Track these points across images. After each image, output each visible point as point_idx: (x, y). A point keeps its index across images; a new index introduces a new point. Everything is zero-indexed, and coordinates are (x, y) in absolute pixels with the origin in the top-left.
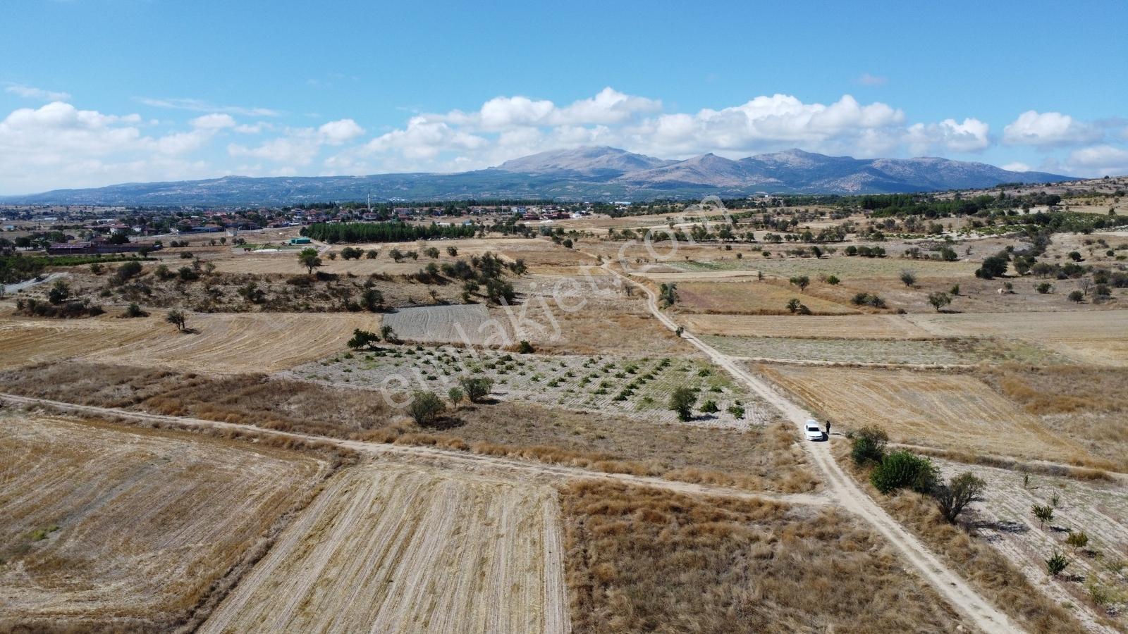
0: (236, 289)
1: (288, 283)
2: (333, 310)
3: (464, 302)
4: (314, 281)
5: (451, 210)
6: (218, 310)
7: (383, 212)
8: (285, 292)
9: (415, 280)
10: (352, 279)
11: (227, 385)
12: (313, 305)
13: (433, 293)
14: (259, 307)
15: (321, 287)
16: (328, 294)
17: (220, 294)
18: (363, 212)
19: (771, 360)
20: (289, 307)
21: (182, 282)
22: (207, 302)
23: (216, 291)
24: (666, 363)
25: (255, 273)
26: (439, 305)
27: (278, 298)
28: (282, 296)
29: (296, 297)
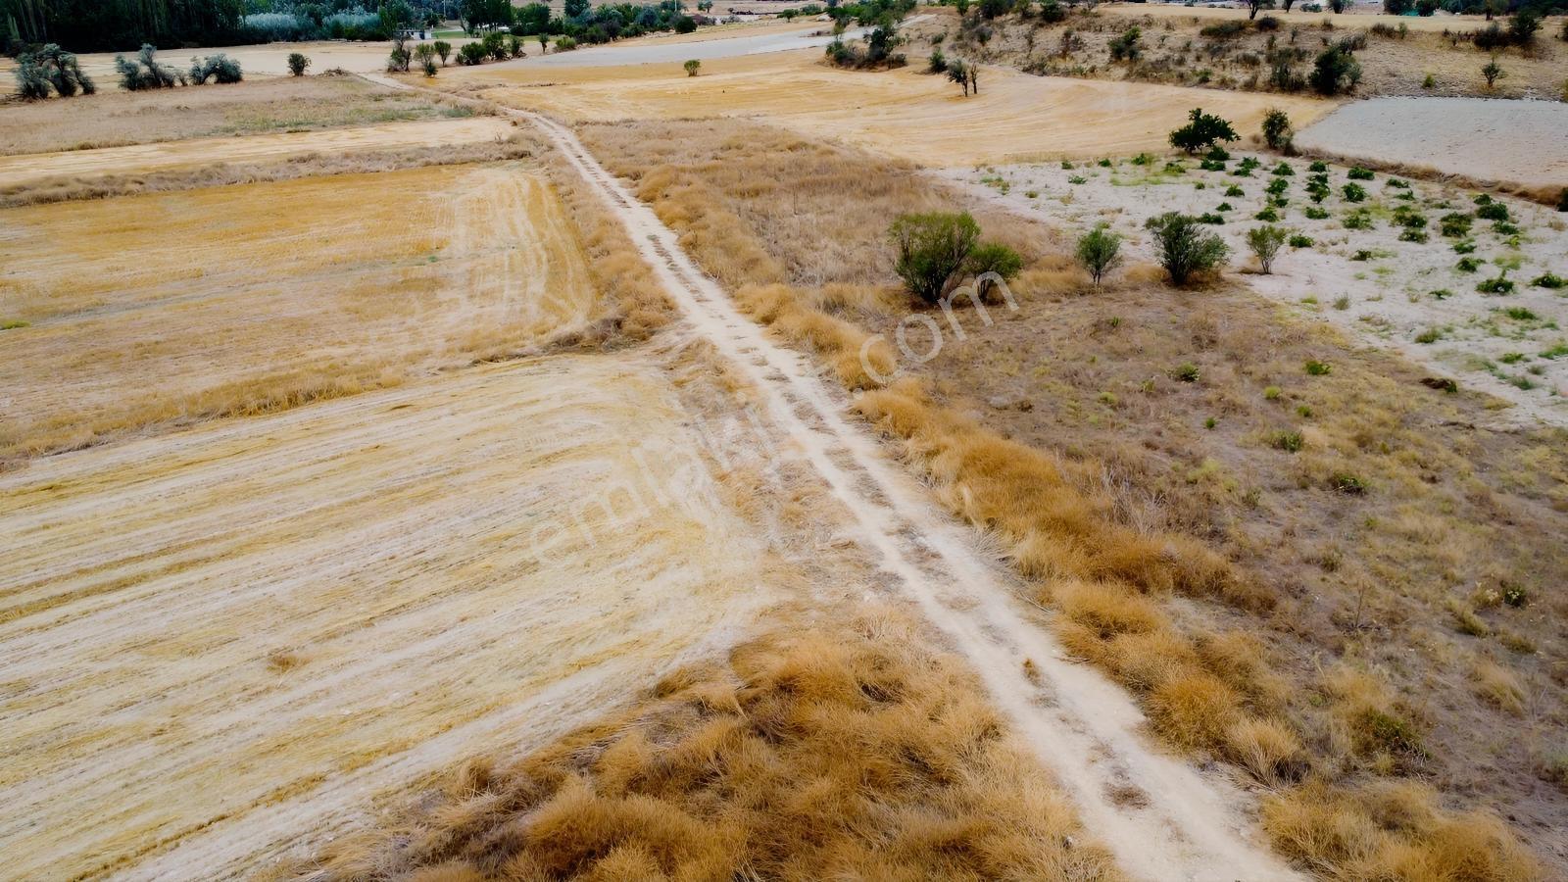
0: (1108, 40)
1: (1203, 33)
2: (1250, 87)
4: (1249, 33)
8: (1186, 50)
9: (1471, 44)
10: (1325, 34)
13: (1492, 72)
14: (1123, 71)
15: (1255, 45)
16: (1261, 58)
17: (1082, 47)
20: (1172, 76)
21: (1041, 25)
22: (1049, 58)
23: (1076, 41)
26: (1494, 97)
27: (1168, 57)
28: (1177, 56)
29: (1198, 59)
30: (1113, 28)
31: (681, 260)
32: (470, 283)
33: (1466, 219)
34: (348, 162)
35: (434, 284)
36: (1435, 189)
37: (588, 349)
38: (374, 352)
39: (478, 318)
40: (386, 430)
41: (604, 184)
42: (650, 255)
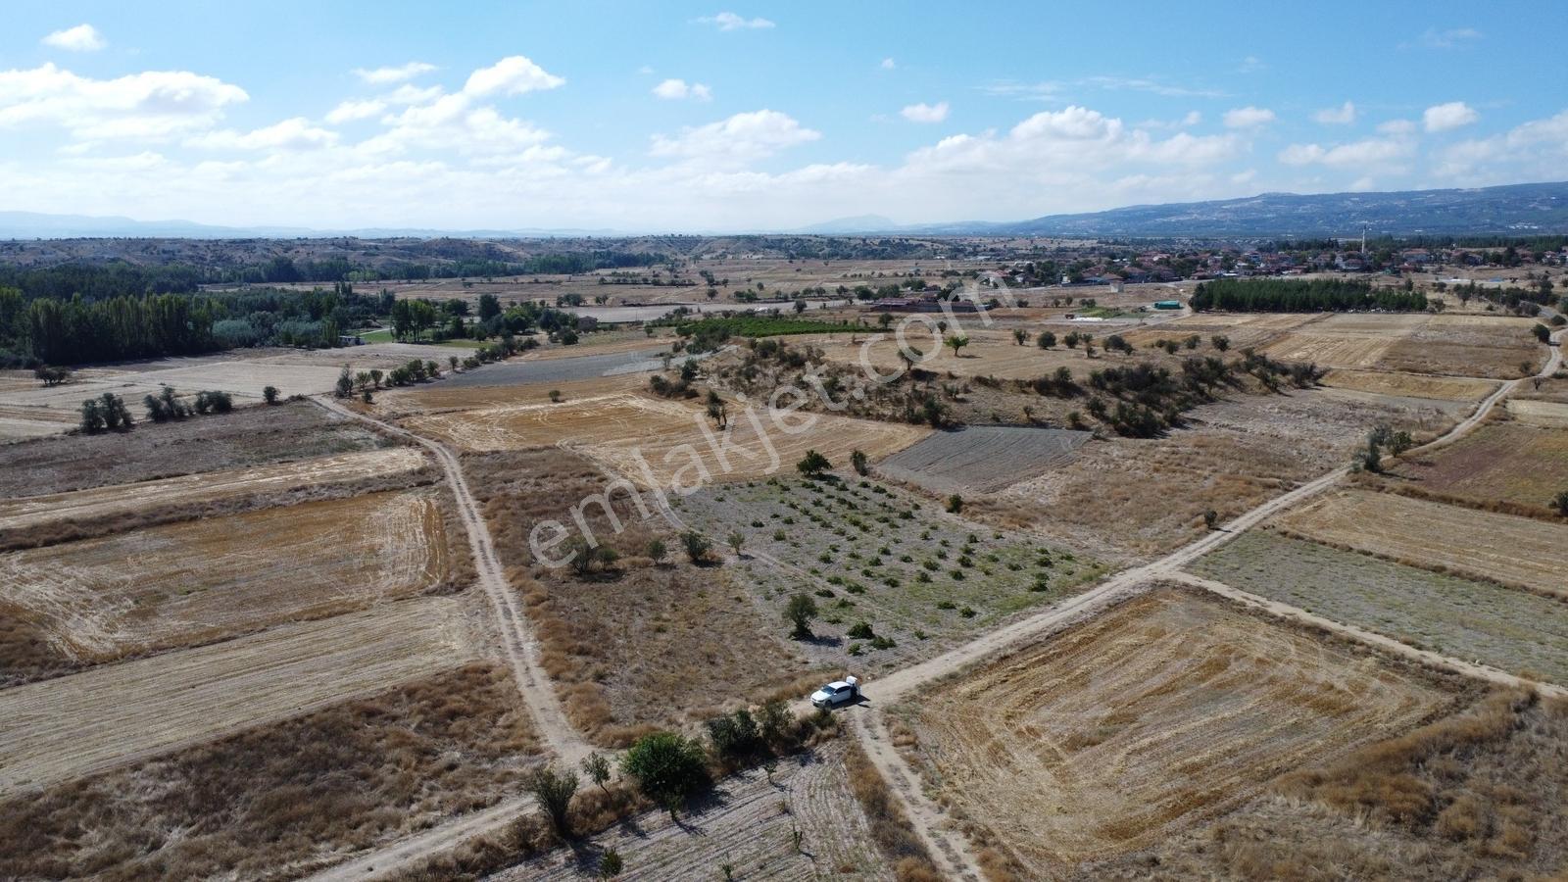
3: (1069, 426)
4: (904, 381)
10: (948, 381)
12: (877, 410)
13: (1028, 410)
16: (905, 398)
18: (1347, 258)
24: (1044, 562)
29: (870, 399)
30: (829, 374)
31: (490, 554)
32: (393, 567)
34: (322, 491)
35: (379, 567)
37: (438, 595)
38: (356, 597)
39: (396, 583)
40: (367, 622)
41: (467, 506)
42: (477, 552)
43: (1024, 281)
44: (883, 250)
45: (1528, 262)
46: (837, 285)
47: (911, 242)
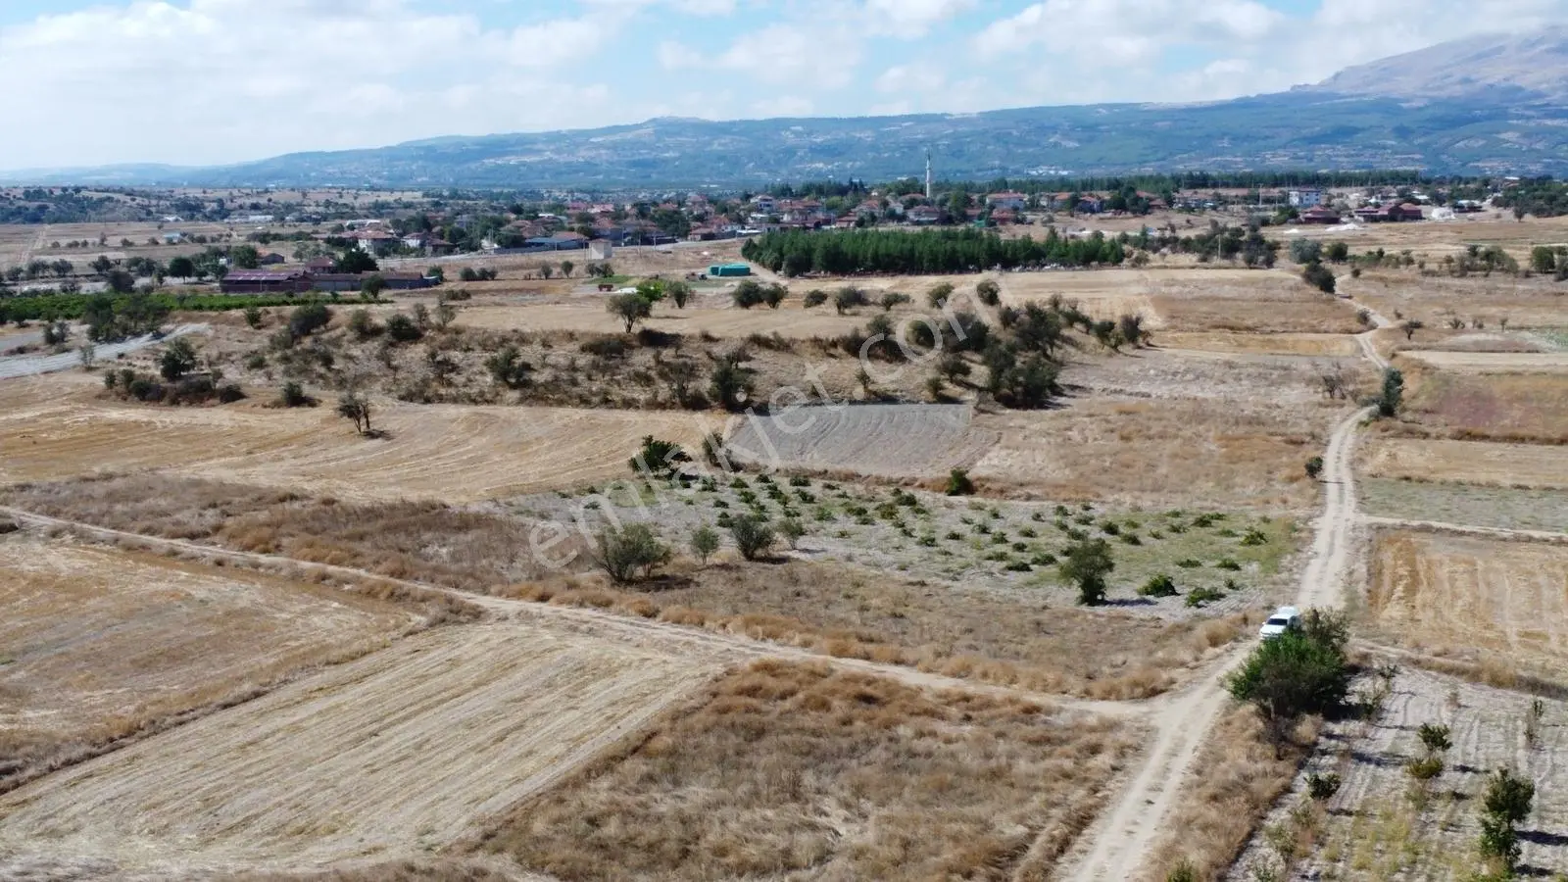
0: (483, 360)
1: (583, 349)
2: (654, 405)
3: (931, 399)
4: (632, 348)
5: (1126, 199)
6: (441, 399)
7: (958, 204)
8: (573, 368)
9: (840, 350)
10: (707, 346)
11: (371, 513)
12: (617, 395)
13: (864, 378)
14: (515, 395)
15: (643, 359)
16: (653, 373)
17: (454, 368)
18: (911, 204)
19: (1443, 525)
20: (570, 397)
21: (392, 345)
22: (425, 382)
23: (446, 362)
24: (1203, 522)
25: (527, 330)
26: (875, 402)
27: (556, 379)
28: (564, 376)
29: (590, 378)
30: (485, 348)
33: (891, 506)
36: (860, 488)
43: (422, 245)
44: (43, 208)
45: (1159, 207)
46: (95, 257)
47: (84, 193)
